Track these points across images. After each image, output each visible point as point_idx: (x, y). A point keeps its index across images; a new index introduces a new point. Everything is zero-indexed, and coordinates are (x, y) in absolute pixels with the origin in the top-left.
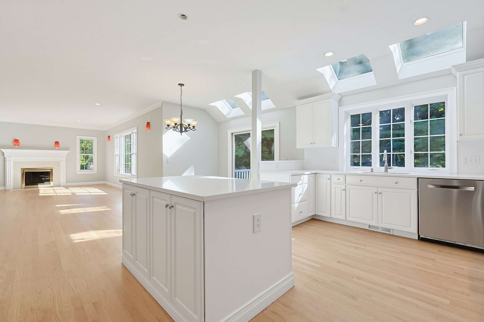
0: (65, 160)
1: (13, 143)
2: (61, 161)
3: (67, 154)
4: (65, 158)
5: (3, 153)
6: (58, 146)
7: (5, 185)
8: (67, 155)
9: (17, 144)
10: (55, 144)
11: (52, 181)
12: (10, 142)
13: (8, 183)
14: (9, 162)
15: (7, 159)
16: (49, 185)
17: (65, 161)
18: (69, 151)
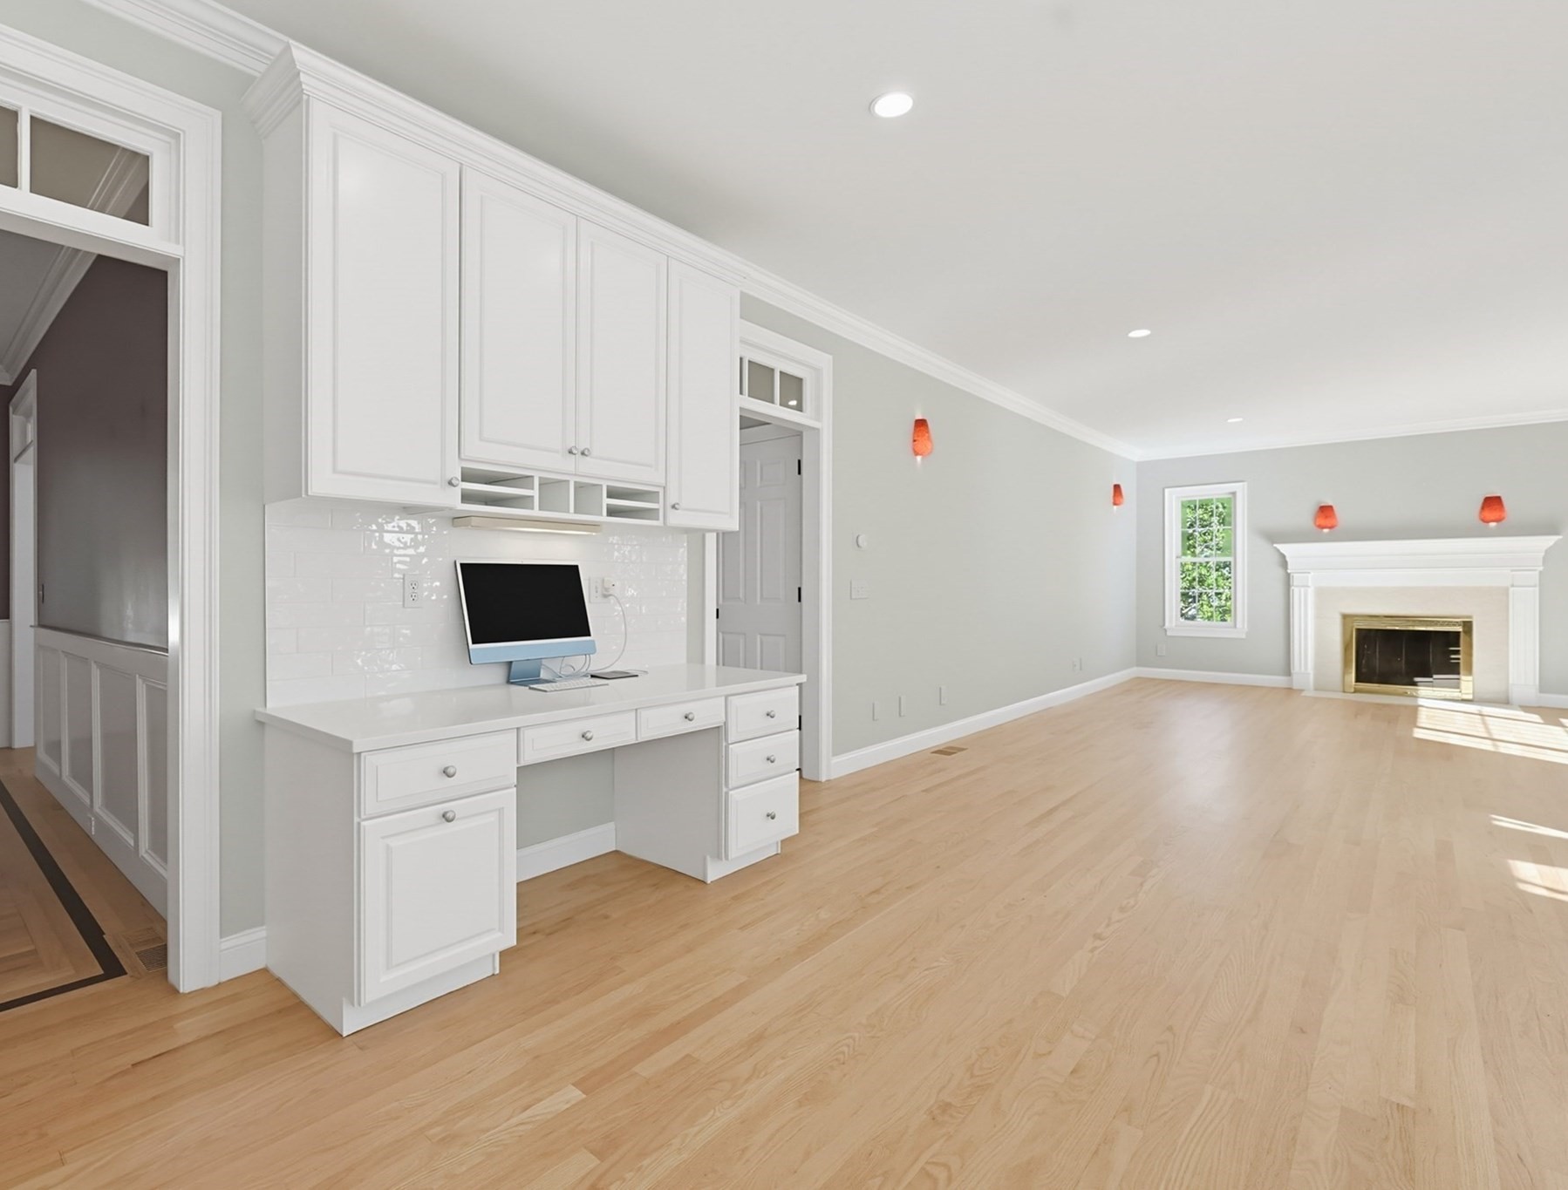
0: (1538, 582)
1: (1315, 523)
2: (1513, 586)
3: (1546, 551)
4: (1537, 573)
5: (1283, 556)
6: (1495, 515)
7: (1288, 672)
8: (1544, 558)
9: (1328, 522)
10: (1483, 508)
11: (1470, 671)
12: (1305, 517)
13: (1296, 667)
14: (1300, 592)
15: (1297, 579)
16: (1454, 693)
17: (1537, 589)
18: (1560, 537)
